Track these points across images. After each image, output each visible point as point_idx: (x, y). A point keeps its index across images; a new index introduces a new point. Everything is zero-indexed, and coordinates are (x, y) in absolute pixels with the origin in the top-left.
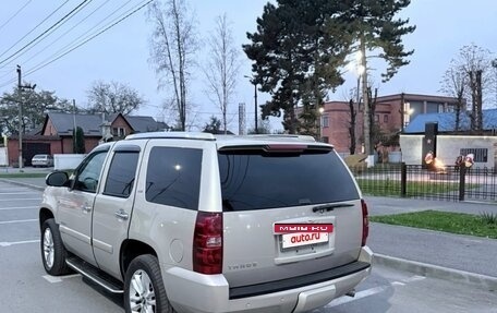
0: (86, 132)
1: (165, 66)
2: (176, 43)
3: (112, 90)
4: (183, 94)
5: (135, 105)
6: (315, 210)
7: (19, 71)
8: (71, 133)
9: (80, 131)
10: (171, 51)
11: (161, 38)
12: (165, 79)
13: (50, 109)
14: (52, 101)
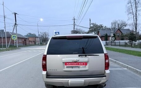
0: (108, 35)
1: (131, 13)
2: (135, 5)
3: (118, 22)
4: (136, 21)
5: (125, 26)
6: (79, 56)
7: (90, 20)
8: (104, 35)
9: (106, 35)
10: (133, 8)
11: (130, 4)
12: (130, 17)
13: (101, 29)
14: (102, 27)
